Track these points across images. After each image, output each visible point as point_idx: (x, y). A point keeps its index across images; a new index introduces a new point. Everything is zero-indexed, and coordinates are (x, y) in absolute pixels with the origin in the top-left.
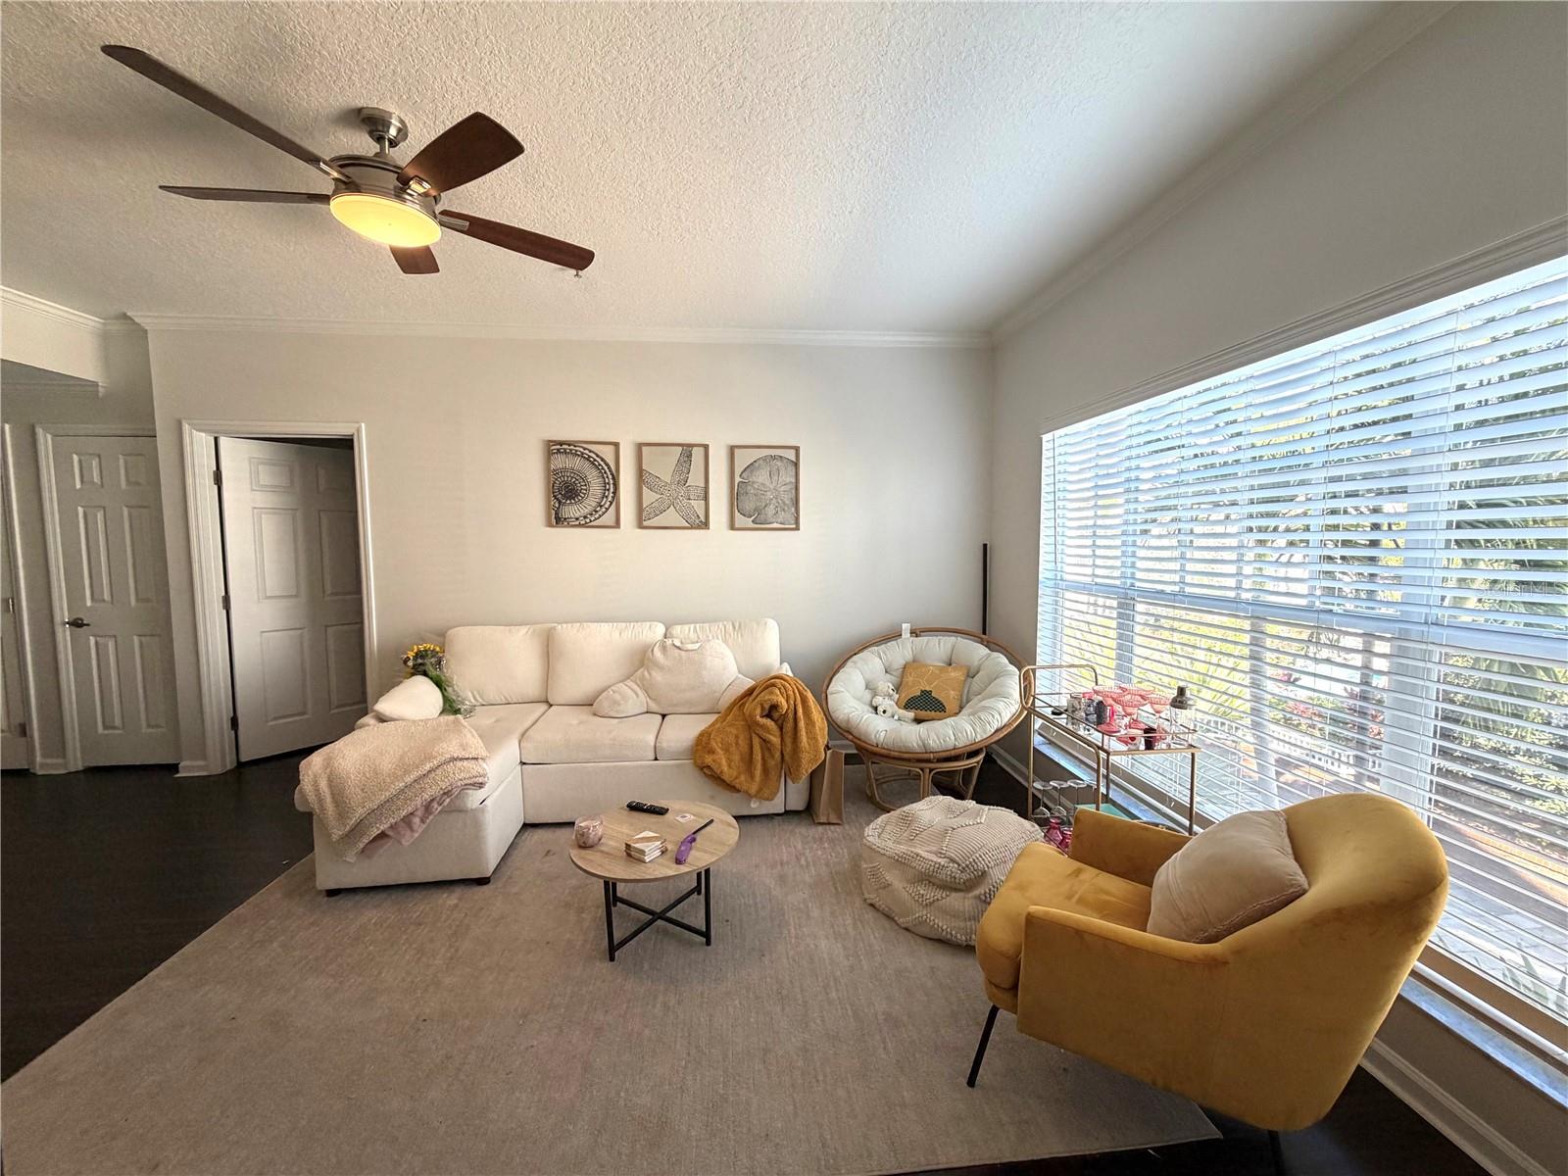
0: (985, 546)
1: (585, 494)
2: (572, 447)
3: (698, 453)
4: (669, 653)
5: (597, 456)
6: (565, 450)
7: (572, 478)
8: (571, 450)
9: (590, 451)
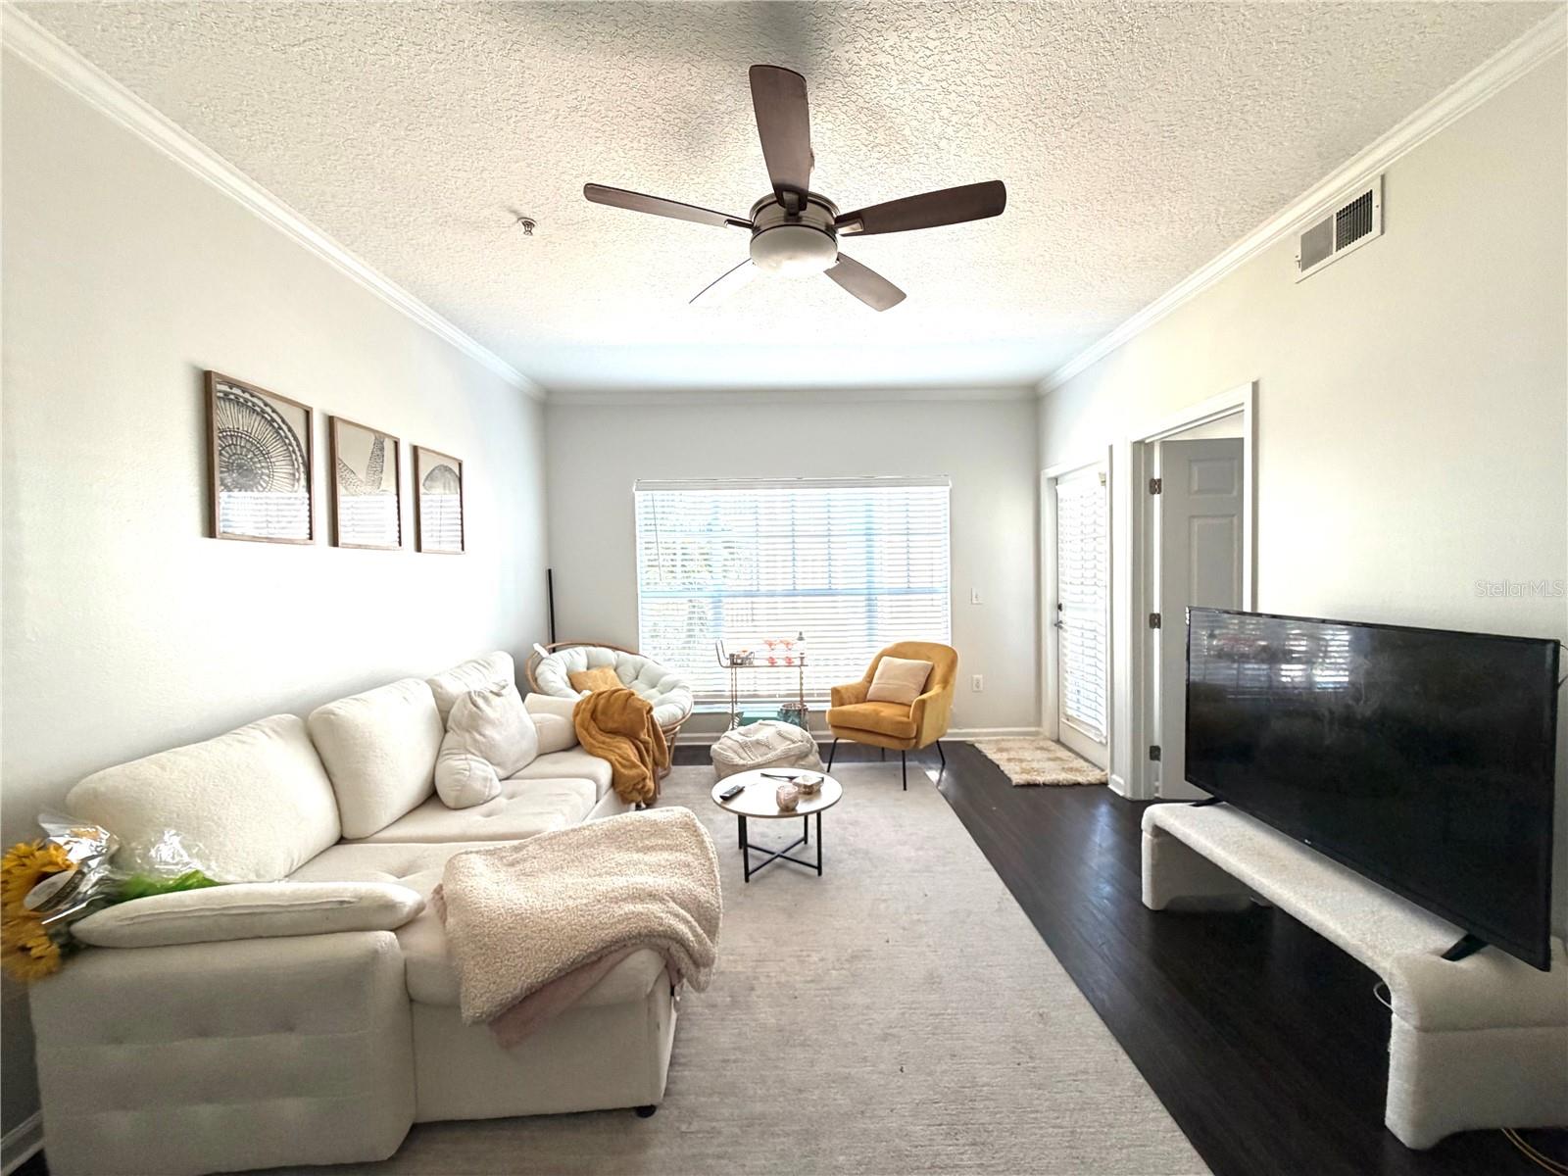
0: (550, 571)
1: (267, 483)
2: (247, 396)
3: (389, 446)
4: (493, 703)
5: (283, 421)
6: (237, 396)
7: (249, 450)
8: (246, 400)
9: (274, 411)
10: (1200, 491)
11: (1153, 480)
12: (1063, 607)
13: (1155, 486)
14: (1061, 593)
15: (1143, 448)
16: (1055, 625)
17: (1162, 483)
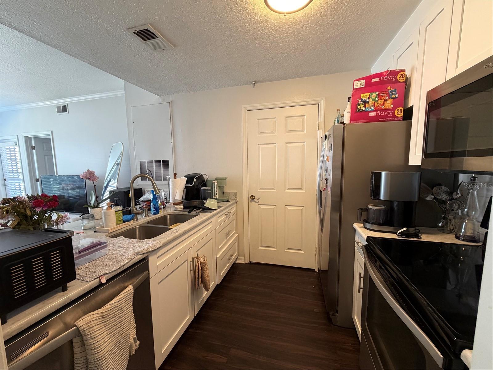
10: (47, 150)
11: (32, 146)
12: (6, 179)
13: (33, 148)
14: (4, 175)
15: (28, 139)
16: (4, 185)
17: (35, 147)
